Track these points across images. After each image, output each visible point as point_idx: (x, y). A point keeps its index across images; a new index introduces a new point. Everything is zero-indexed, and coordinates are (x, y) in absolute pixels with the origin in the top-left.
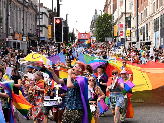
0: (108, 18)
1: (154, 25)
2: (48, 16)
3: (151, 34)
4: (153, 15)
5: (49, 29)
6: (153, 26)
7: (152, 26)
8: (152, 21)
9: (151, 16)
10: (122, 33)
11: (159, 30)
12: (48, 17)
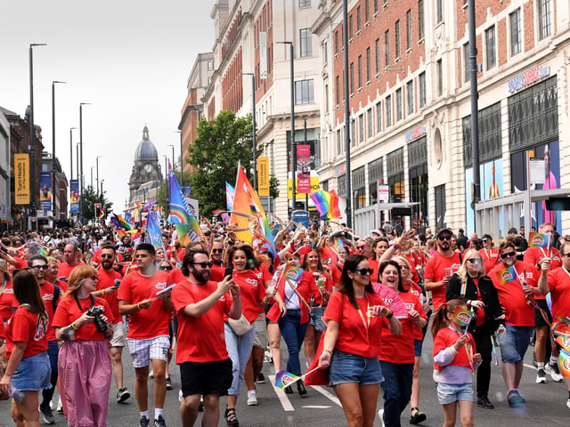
0: (234, 132)
1: (464, 139)
2: (8, 132)
3: (451, 176)
4: (458, 99)
5: (20, 169)
6: (461, 142)
7: (455, 144)
8: (454, 124)
9: (450, 101)
10: (306, 181)
11: (506, 155)
12: (6, 136)
